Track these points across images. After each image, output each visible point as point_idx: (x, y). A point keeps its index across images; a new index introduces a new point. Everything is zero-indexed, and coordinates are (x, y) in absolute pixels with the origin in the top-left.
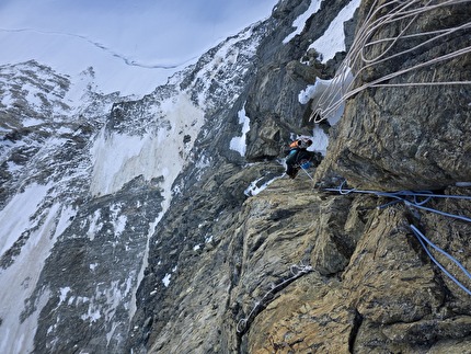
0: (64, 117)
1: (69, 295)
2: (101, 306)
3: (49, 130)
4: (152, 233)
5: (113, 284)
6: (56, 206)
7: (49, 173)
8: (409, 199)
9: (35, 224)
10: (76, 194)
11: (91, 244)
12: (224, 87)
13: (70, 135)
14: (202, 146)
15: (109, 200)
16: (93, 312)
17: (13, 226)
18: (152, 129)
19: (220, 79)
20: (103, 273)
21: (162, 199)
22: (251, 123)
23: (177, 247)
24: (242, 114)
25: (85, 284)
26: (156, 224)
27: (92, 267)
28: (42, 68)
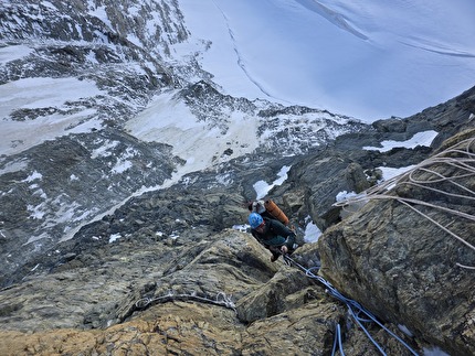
0: (159, 58)
1: (36, 181)
2: (49, 211)
3: (141, 56)
4: (138, 194)
5: (74, 203)
6: (92, 111)
7: (112, 84)
8: (355, 310)
9: (65, 110)
10: (114, 116)
11: (89, 160)
12: (291, 142)
13: (151, 73)
14: (234, 167)
15: (132, 142)
16: (39, 209)
17: (50, 96)
18: (211, 122)
19: (293, 133)
20: (77, 188)
21: (170, 177)
22: (286, 182)
23: (145, 221)
24: (286, 169)
25: (54, 184)
26: (147, 190)
27: (73, 177)
28: (178, 12)
